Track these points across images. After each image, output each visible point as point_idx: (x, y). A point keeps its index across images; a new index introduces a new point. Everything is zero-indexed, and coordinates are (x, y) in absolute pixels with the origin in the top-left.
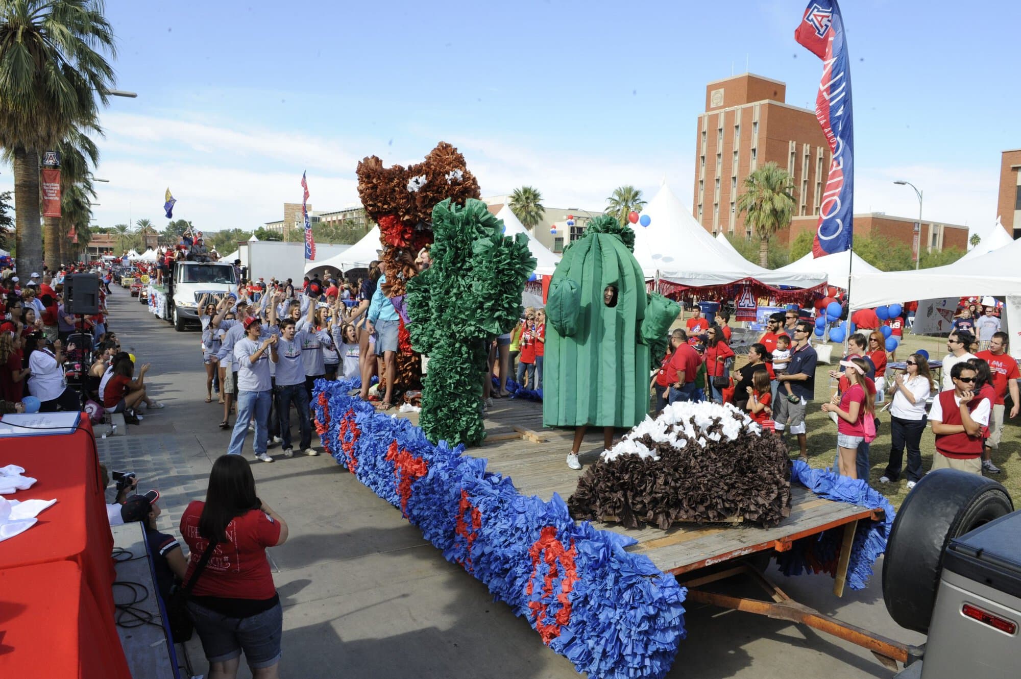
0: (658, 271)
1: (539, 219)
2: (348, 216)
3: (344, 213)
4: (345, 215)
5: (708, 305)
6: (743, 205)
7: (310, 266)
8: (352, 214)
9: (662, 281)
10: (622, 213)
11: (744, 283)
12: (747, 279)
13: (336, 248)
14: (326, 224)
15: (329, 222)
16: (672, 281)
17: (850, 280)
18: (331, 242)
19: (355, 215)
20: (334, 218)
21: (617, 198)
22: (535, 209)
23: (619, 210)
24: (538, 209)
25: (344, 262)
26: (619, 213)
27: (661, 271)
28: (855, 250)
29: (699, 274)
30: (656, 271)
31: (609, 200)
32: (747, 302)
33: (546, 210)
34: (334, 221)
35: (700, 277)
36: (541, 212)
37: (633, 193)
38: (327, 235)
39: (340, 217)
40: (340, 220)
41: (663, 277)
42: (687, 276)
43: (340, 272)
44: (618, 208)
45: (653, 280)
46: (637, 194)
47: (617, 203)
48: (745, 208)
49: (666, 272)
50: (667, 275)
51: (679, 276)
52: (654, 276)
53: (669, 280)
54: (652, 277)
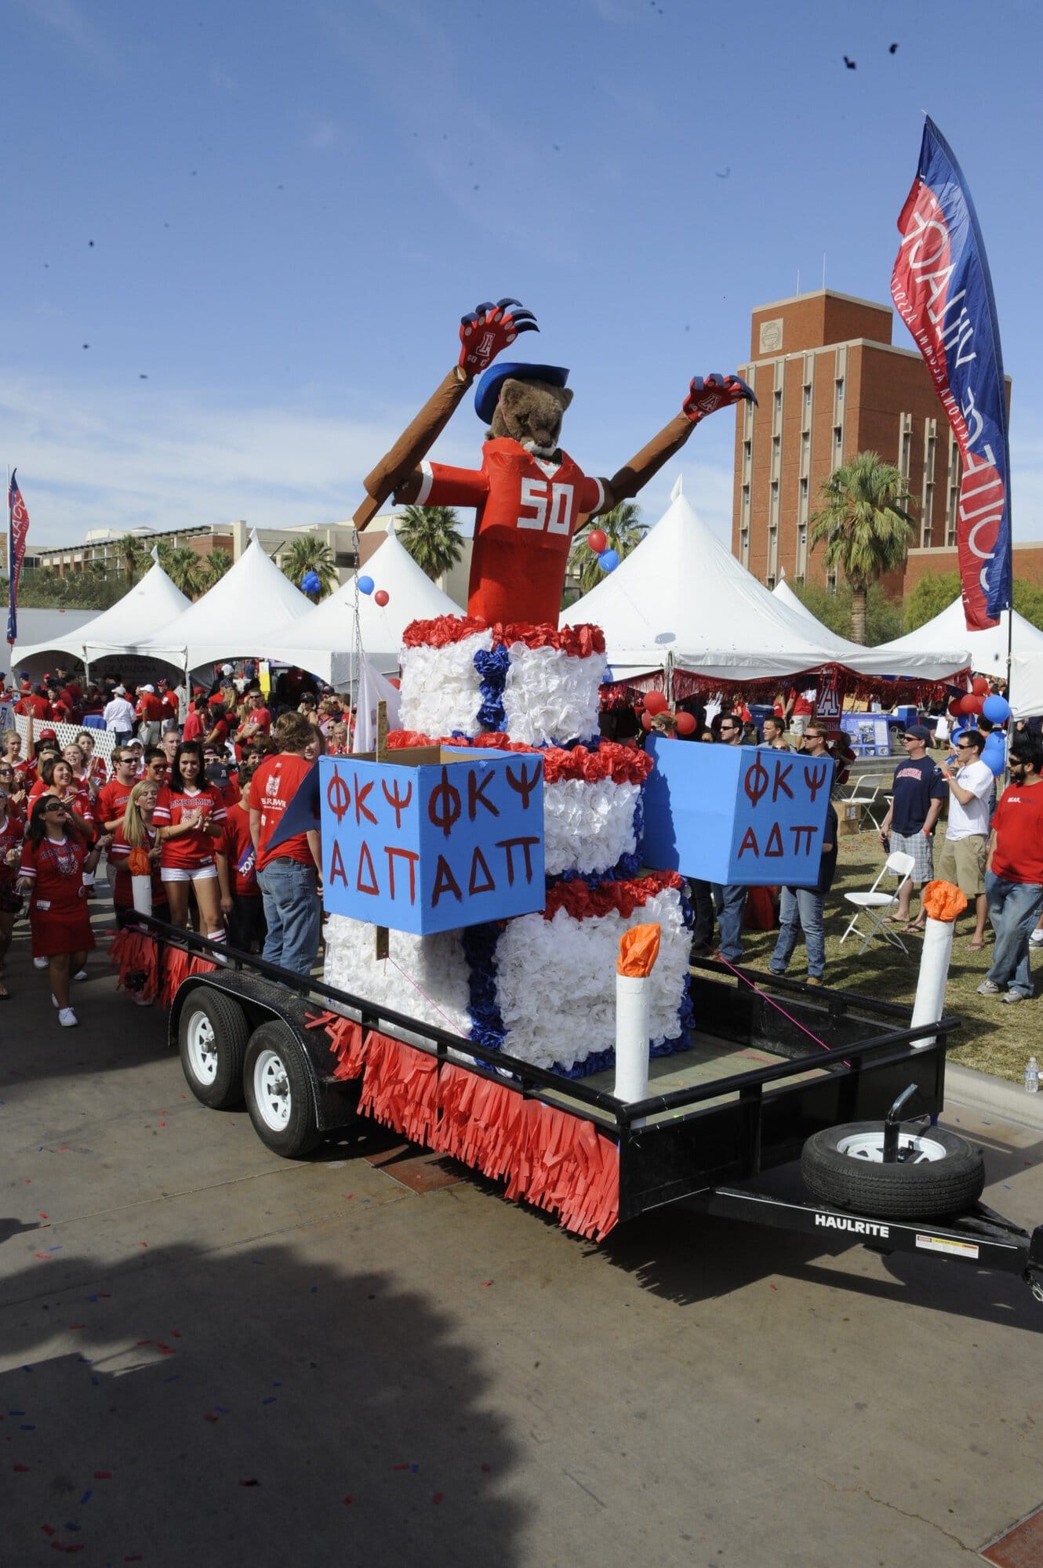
0: (670, 654)
1: (453, 559)
2: (94, 556)
3: (86, 549)
4: (86, 555)
6: (820, 529)
7: (20, 653)
8: (101, 552)
9: (677, 672)
11: (824, 671)
12: (829, 666)
13: (71, 615)
14: (51, 570)
15: (57, 566)
16: (696, 671)
17: (1009, 666)
18: (62, 607)
19: (106, 554)
20: (67, 559)
22: (446, 541)
24: (452, 540)
25: (88, 644)
27: (676, 654)
28: (1018, 609)
29: (743, 659)
30: (666, 656)
32: (828, 706)
34: (67, 566)
35: (746, 665)
36: (458, 547)
37: (623, 510)
38: (55, 592)
39: (78, 557)
40: (78, 564)
41: (679, 664)
42: (722, 663)
43: (80, 663)
45: (661, 672)
46: (630, 511)
48: (824, 535)
49: (684, 656)
50: (687, 661)
51: (709, 663)
52: (664, 664)
53: (690, 670)
54: (661, 665)
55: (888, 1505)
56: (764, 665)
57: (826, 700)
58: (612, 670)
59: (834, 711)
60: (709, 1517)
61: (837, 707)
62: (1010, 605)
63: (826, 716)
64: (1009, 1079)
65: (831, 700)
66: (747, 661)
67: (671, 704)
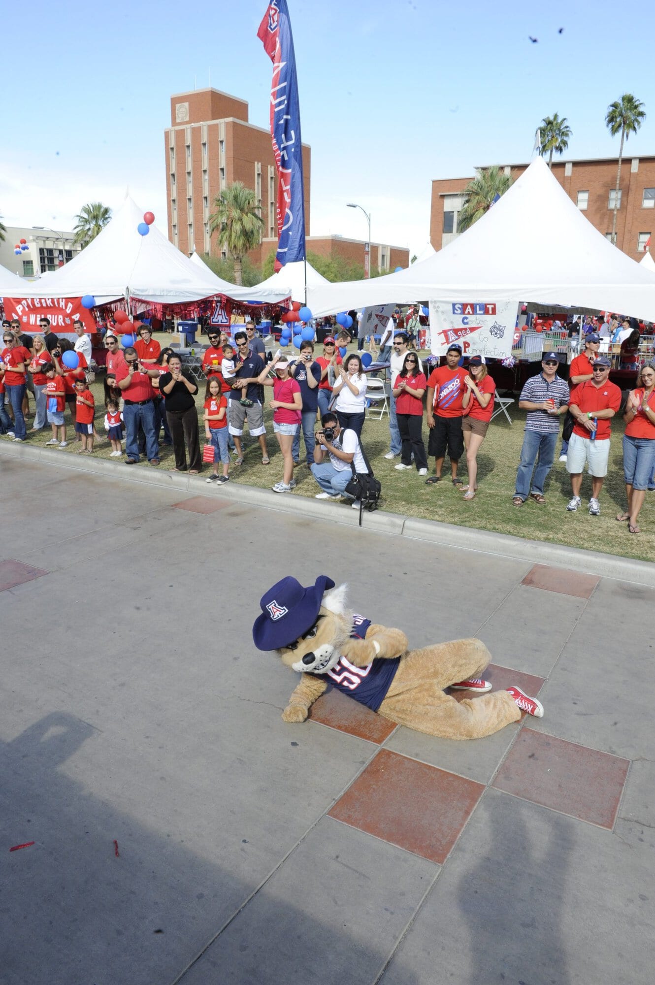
0: (128, 288)
5: (187, 325)
6: (214, 225)
9: (133, 299)
10: (93, 232)
11: (215, 299)
12: (218, 295)
16: (143, 298)
17: (306, 291)
21: (86, 216)
23: (89, 229)
26: (90, 233)
27: (131, 289)
28: (309, 261)
29: (170, 291)
30: (125, 289)
31: (79, 218)
32: (220, 318)
33: (7, 230)
35: (172, 294)
37: (102, 210)
41: (133, 294)
42: (157, 293)
44: (87, 227)
45: (123, 299)
46: (106, 211)
47: (86, 221)
48: (217, 226)
49: (136, 289)
50: (138, 293)
51: (150, 294)
52: (124, 294)
53: (140, 298)
54: (123, 295)
55: (249, 700)
56: (182, 295)
57: (218, 315)
58: (95, 298)
59: (225, 321)
60: (159, 725)
61: (227, 319)
62: (305, 259)
63: (220, 323)
64: (308, 497)
65: (222, 315)
66: (172, 293)
67: (131, 317)
